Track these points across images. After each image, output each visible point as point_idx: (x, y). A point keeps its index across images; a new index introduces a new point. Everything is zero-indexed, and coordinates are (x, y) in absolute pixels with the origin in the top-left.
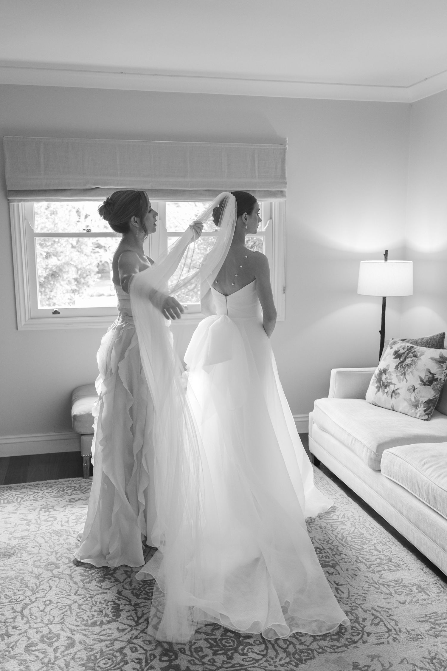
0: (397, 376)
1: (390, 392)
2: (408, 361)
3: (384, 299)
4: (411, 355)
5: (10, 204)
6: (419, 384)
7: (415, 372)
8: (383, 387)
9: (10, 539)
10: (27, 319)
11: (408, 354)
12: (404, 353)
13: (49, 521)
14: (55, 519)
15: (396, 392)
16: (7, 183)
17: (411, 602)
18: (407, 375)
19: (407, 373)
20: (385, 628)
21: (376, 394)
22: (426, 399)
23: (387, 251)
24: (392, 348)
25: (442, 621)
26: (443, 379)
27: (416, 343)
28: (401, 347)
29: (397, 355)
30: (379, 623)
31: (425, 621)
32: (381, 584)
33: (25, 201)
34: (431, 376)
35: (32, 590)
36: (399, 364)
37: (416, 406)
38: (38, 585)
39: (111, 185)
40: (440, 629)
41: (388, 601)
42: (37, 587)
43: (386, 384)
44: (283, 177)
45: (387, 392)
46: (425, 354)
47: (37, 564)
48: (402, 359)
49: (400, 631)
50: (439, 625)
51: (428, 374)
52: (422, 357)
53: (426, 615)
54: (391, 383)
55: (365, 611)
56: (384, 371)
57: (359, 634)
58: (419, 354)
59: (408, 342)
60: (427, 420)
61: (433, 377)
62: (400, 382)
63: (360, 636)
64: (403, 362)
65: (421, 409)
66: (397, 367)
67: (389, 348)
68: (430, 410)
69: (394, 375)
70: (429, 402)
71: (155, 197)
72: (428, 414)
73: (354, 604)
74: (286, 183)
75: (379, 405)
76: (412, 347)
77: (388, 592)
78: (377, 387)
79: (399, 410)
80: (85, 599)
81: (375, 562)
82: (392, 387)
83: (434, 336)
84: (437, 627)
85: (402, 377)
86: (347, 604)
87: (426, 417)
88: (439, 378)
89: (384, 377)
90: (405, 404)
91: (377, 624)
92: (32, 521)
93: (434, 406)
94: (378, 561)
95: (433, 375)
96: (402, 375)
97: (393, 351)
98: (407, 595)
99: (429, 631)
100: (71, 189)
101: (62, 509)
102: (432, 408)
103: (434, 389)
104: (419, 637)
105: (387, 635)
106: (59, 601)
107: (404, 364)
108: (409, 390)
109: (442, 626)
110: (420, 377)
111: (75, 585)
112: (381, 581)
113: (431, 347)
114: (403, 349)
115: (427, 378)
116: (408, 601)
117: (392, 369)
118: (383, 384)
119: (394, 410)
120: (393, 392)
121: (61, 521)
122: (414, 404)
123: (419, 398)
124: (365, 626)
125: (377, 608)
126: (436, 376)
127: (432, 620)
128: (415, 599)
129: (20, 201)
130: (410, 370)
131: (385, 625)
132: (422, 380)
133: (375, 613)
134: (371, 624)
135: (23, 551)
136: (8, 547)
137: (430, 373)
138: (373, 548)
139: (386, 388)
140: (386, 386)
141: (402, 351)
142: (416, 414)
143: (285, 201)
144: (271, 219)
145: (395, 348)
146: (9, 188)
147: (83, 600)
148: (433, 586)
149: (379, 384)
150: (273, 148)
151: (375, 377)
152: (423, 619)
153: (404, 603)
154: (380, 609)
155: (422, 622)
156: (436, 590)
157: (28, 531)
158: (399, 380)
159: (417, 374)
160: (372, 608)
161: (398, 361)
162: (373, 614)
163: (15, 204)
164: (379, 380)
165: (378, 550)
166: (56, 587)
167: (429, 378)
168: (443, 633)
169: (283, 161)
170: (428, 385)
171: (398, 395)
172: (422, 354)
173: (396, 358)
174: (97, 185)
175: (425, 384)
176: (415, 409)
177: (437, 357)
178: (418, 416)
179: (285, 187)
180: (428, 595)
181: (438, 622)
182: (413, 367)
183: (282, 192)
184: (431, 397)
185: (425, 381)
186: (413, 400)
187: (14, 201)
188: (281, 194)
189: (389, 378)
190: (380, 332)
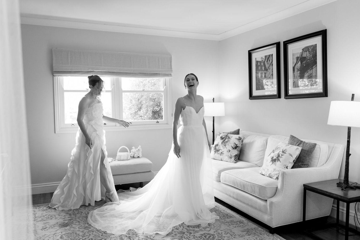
0: (222, 146)
1: (220, 153)
2: (226, 140)
3: (214, 117)
4: (227, 138)
5: (54, 77)
6: (231, 149)
7: (229, 144)
8: (217, 151)
9: (64, 221)
10: (60, 128)
11: (226, 137)
12: (224, 137)
13: (80, 213)
14: (82, 213)
15: (222, 153)
16: (54, 68)
17: (238, 226)
18: (226, 146)
19: (226, 145)
20: (230, 235)
21: (214, 154)
22: (235, 155)
23: (214, 98)
24: (219, 136)
25: (250, 231)
26: (240, 146)
27: (229, 133)
28: (223, 135)
29: (222, 138)
30: (227, 233)
31: (244, 231)
32: (226, 222)
33: (61, 76)
34: (236, 145)
35: (82, 236)
36: (223, 142)
37: (231, 158)
38: (84, 234)
39: (99, 70)
40: (250, 233)
41: (229, 227)
42: (84, 235)
43: (218, 150)
44: (171, 68)
45: (219, 153)
46: (233, 137)
47: (80, 228)
48: (224, 140)
49: (236, 235)
50: (250, 232)
51: (235, 145)
52: (232, 138)
53: (244, 230)
54: (220, 149)
55: (221, 231)
56: (217, 145)
57: (221, 237)
58: (230, 137)
59: (225, 133)
60: (235, 163)
61: (237, 146)
62: (224, 149)
63: (221, 238)
64: (224, 141)
65: (233, 158)
66: (222, 143)
67: (218, 136)
68: (236, 159)
69: (221, 146)
70: (236, 155)
71: (118, 75)
72: (236, 161)
73: (217, 229)
74: (172, 71)
75: (216, 159)
76: (228, 135)
77: (229, 224)
78: (215, 152)
79: (224, 160)
80: (107, 237)
81: (222, 216)
82: (221, 151)
83: (235, 131)
84: (249, 233)
85: (224, 147)
86: (214, 229)
87: (235, 162)
88: (239, 146)
89: (217, 147)
90: (227, 157)
91: (227, 234)
92: (72, 214)
93: (238, 157)
94: (223, 216)
95: (237, 145)
96: (224, 146)
97: (220, 137)
98: (236, 225)
99: (246, 234)
100: (82, 71)
101: (84, 209)
102: (237, 158)
103: (237, 150)
104: (243, 236)
105: (231, 237)
106: (96, 238)
107: (225, 141)
108: (227, 151)
109: (251, 232)
110: (231, 146)
111: (101, 233)
112: (225, 222)
113: (235, 134)
114: (224, 135)
115: (234, 147)
116: (237, 226)
117: (220, 144)
118: (217, 150)
119: (222, 160)
120: (221, 153)
121: (85, 213)
122: (230, 157)
123: (232, 154)
124: (222, 235)
125: (226, 229)
126: (238, 145)
127: (247, 231)
128: (239, 226)
129: (59, 76)
130: (227, 144)
131: (230, 234)
132: (232, 147)
133: (225, 231)
134: (224, 234)
135: (72, 224)
136: (64, 223)
137: (235, 144)
138: (220, 212)
139: (218, 152)
140: (218, 151)
141: (223, 137)
142: (231, 161)
143: (172, 78)
144: (166, 85)
145: (221, 135)
146: (54, 70)
147: (106, 237)
148: (245, 221)
149: (215, 150)
150: (167, 56)
151: (214, 148)
152: (243, 231)
153: (235, 227)
154: (226, 230)
155: (243, 232)
156: (247, 222)
157: (71, 217)
158: (224, 148)
159: (230, 145)
160: (224, 230)
161: (222, 140)
162: (224, 231)
163: (56, 77)
164: (215, 149)
165: (222, 212)
166: (92, 234)
167: (235, 146)
168: (251, 234)
169: (171, 62)
170: (235, 149)
171: (223, 154)
172: (232, 137)
173: (221, 139)
174: (93, 70)
175: (234, 149)
176: (230, 159)
177: (238, 138)
178: (232, 162)
179: (172, 72)
180: (244, 224)
181: (249, 231)
182: (228, 142)
183: (170, 74)
184: (237, 154)
185: (233, 147)
186: (230, 155)
187: (56, 76)
188: (170, 75)
189: (219, 147)
190: (212, 131)
